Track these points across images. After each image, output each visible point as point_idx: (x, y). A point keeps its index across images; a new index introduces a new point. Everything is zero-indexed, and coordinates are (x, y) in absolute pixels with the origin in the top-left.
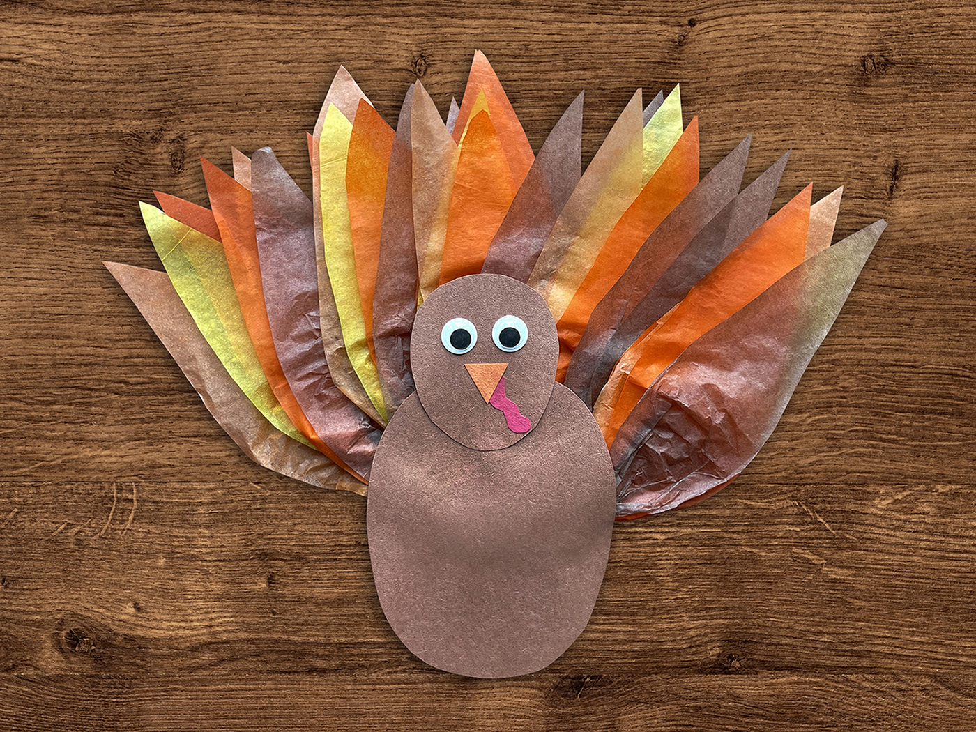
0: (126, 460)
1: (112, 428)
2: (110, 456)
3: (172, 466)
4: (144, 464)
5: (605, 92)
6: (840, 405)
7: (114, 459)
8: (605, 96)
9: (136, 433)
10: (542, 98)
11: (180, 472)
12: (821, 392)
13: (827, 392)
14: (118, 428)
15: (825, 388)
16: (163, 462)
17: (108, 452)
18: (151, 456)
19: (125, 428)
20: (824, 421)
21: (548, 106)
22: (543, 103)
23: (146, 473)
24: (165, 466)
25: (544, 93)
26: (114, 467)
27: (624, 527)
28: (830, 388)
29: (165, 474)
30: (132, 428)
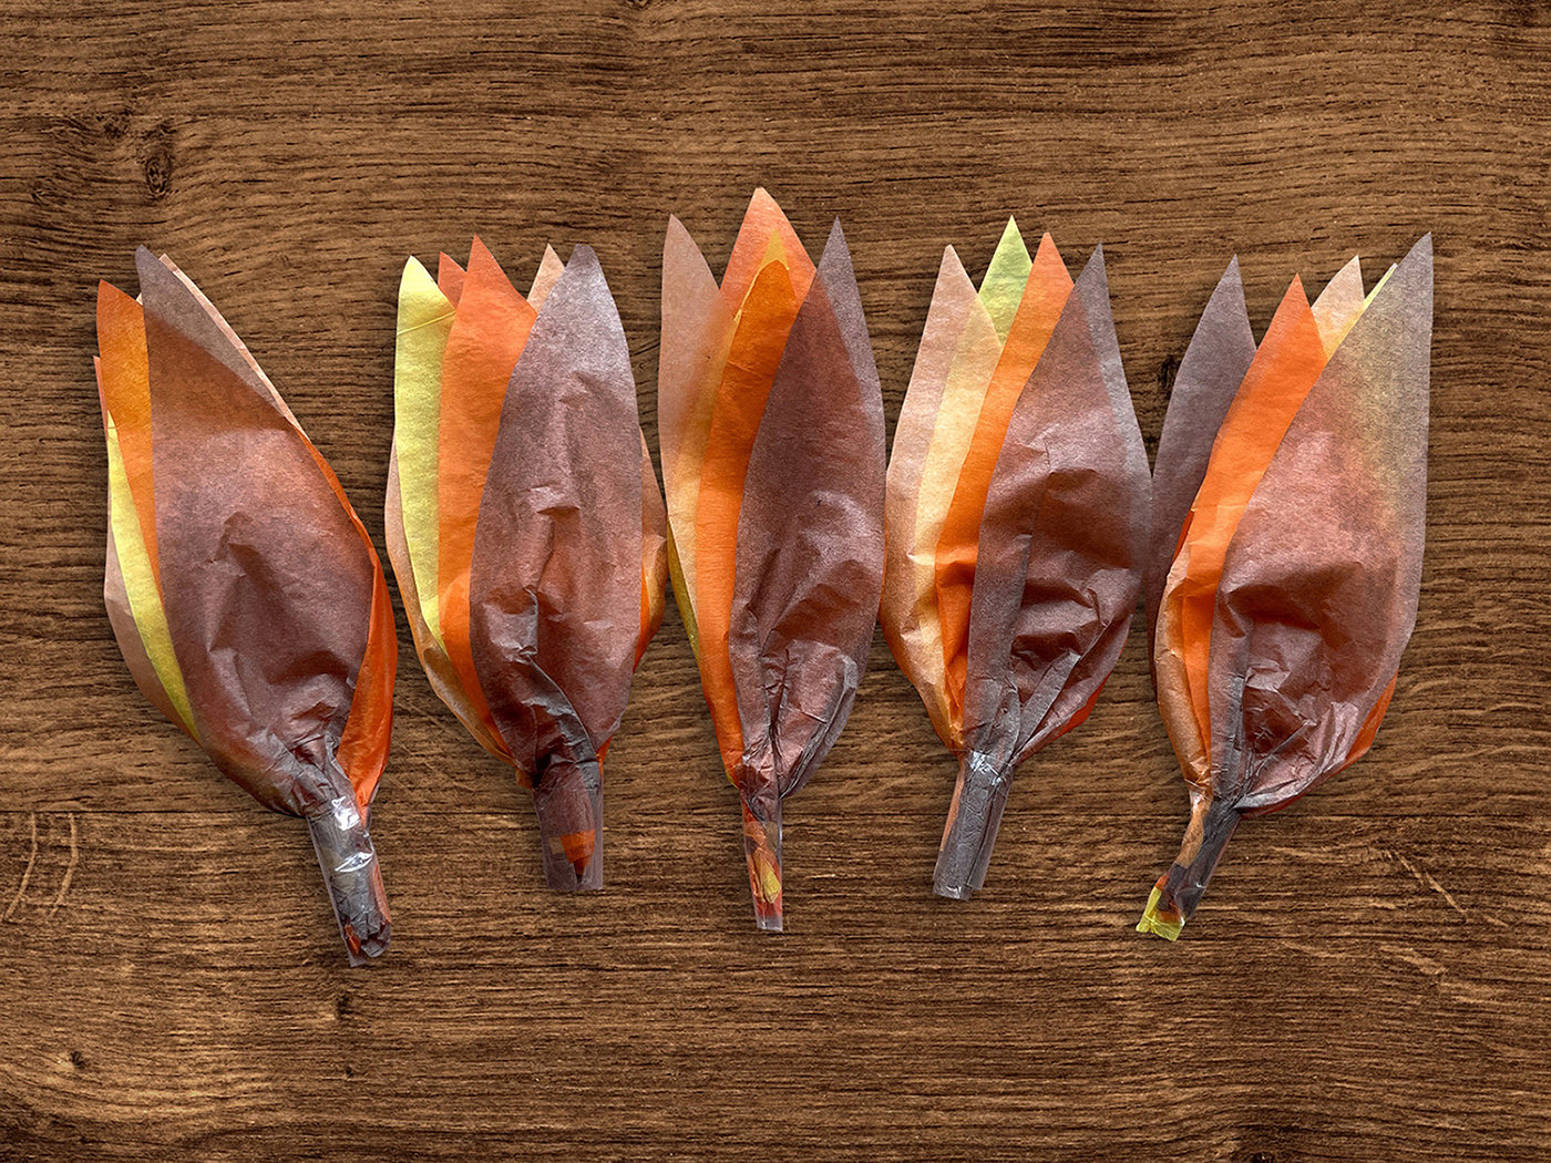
0: (55, 768)
1: (28, 706)
2: (24, 760)
3: (148, 781)
4: (92, 776)
5: (1008, 37)
6: (1475, 658)
7: (31, 767)
8: (1008, 45)
9: (76, 714)
10: (882, 49)
11: (164, 792)
12: (1438, 632)
13: (1450, 632)
14: (41, 705)
15: (1445, 625)
16: (129, 772)
17: (20, 752)
18: (105, 761)
19: (53, 706)
20: (1444, 690)
21: (895, 65)
22: (884, 60)
23: (96, 794)
24: (133, 780)
25: (886, 39)
26: (34, 782)
27: (1045, 900)
28: (1454, 625)
29: (134, 796)
30: (69, 704)
